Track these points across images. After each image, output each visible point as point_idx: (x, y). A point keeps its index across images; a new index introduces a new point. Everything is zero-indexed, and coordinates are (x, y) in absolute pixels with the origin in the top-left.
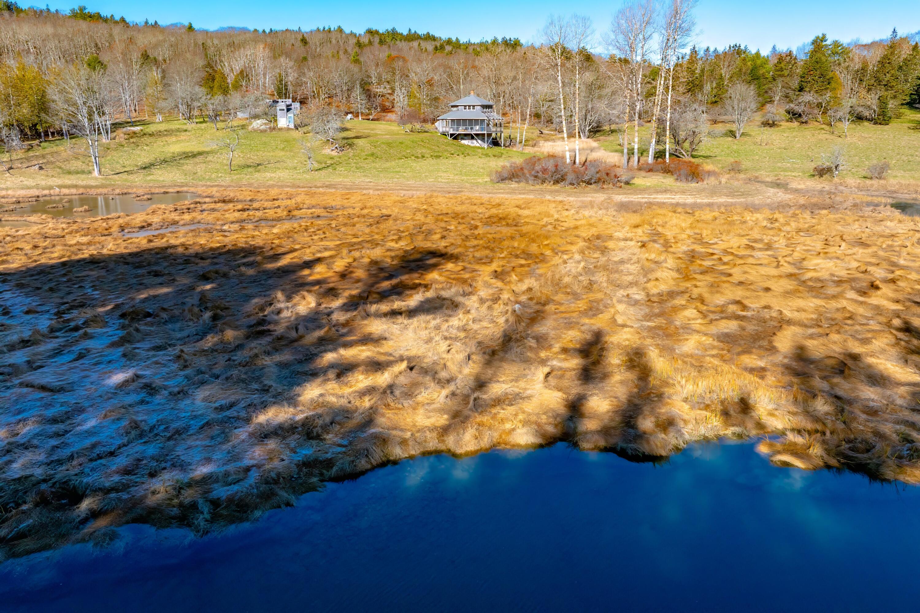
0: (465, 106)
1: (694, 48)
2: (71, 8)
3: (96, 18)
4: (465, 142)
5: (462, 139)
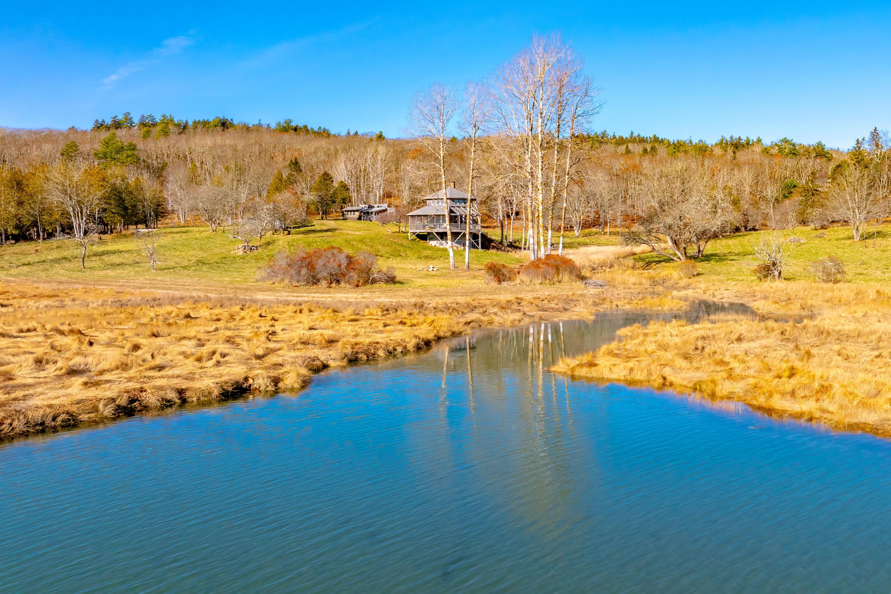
2: (278, 122)
3: (301, 130)
4: (433, 243)
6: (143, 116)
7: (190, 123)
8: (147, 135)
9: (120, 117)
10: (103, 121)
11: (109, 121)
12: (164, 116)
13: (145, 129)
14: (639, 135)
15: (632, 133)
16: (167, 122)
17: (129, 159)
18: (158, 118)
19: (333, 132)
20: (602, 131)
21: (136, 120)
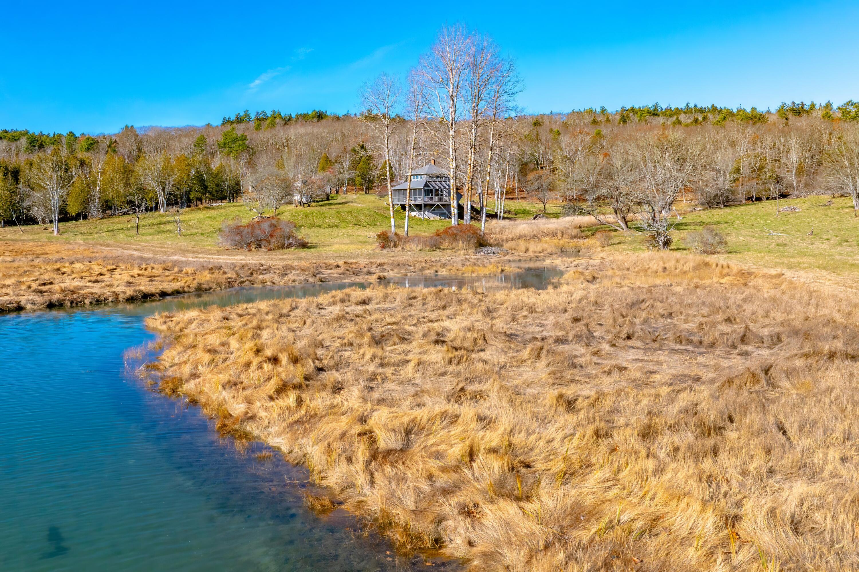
4: (414, 213)
6: (257, 113)
7: (294, 116)
8: (258, 128)
9: (242, 114)
10: (229, 118)
11: (233, 118)
12: (274, 111)
13: (258, 123)
14: (695, 106)
15: (688, 104)
16: (276, 115)
17: (241, 147)
18: (269, 113)
20: (654, 104)
21: (253, 117)
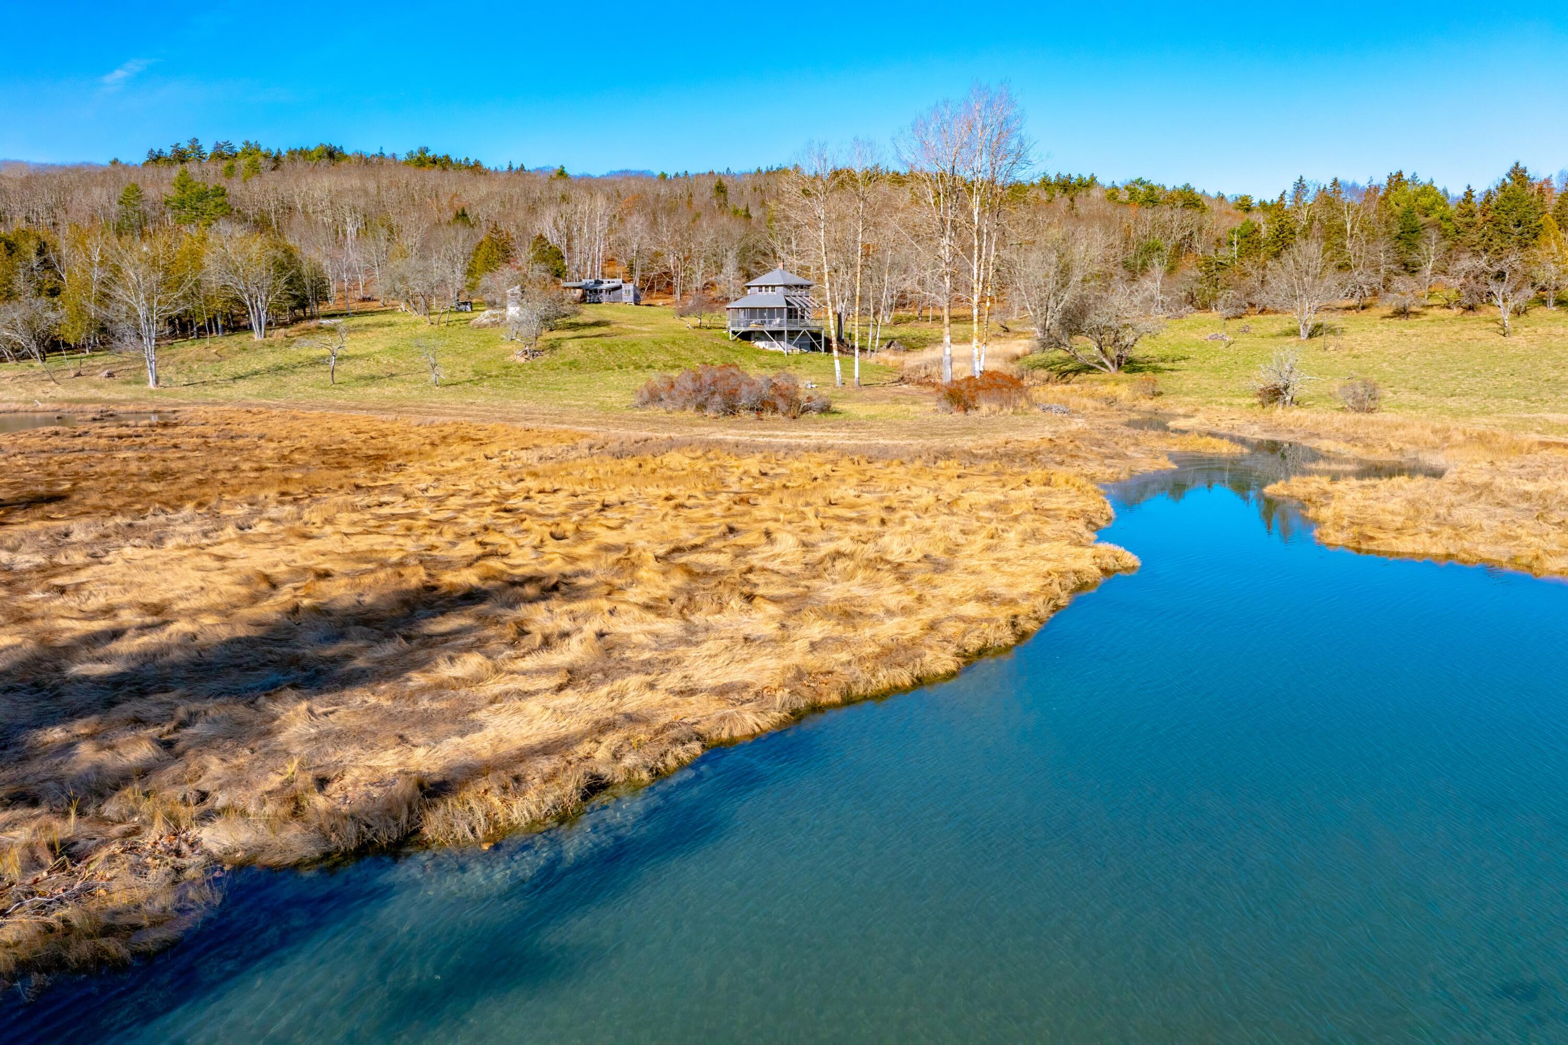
0: (761, 287)
1: (1301, 180)
2: (408, 151)
3: (443, 163)
4: (761, 344)
5: (758, 339)
6: (216, 143)
7: (284, 153)
8: (231, 173)
9: (185, 145)
10: (160, 151)
11: (168, 151)
12: (246, 143)
13: (226, 163)
16: (252, 151)
17: (219, 209)
18: (239, 147)
19: (488, 163)
21: (208, 149)
